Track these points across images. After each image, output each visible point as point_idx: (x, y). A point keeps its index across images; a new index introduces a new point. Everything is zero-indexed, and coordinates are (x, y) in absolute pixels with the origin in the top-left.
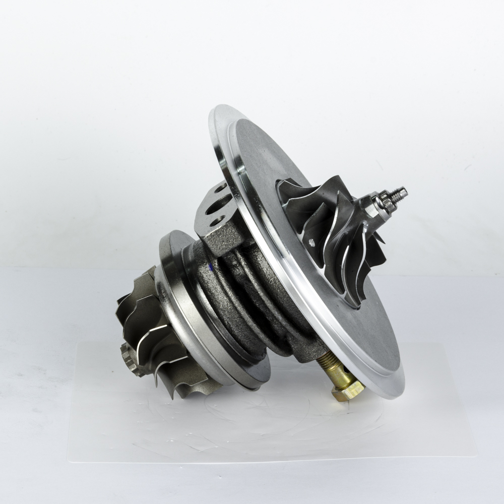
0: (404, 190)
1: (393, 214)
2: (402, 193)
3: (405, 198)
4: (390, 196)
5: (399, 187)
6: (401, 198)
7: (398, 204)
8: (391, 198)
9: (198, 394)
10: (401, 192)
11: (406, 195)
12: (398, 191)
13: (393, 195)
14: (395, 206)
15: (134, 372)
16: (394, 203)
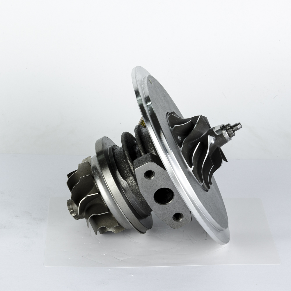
0: (240, 125)
1: (232, 138)
2: (238, 127)
3: (240, 129)
4: (232, 127)
5: (237, 123)
6: (238, 129)
7: (236, 132)
8: (232, 129)
9: (110, 232)
10: (238, 125)
11: (241, 127)
12: (236, 125)
13: (233, 127)
14: (234, 133)
15: (74, 217)
16: (234, 132)
